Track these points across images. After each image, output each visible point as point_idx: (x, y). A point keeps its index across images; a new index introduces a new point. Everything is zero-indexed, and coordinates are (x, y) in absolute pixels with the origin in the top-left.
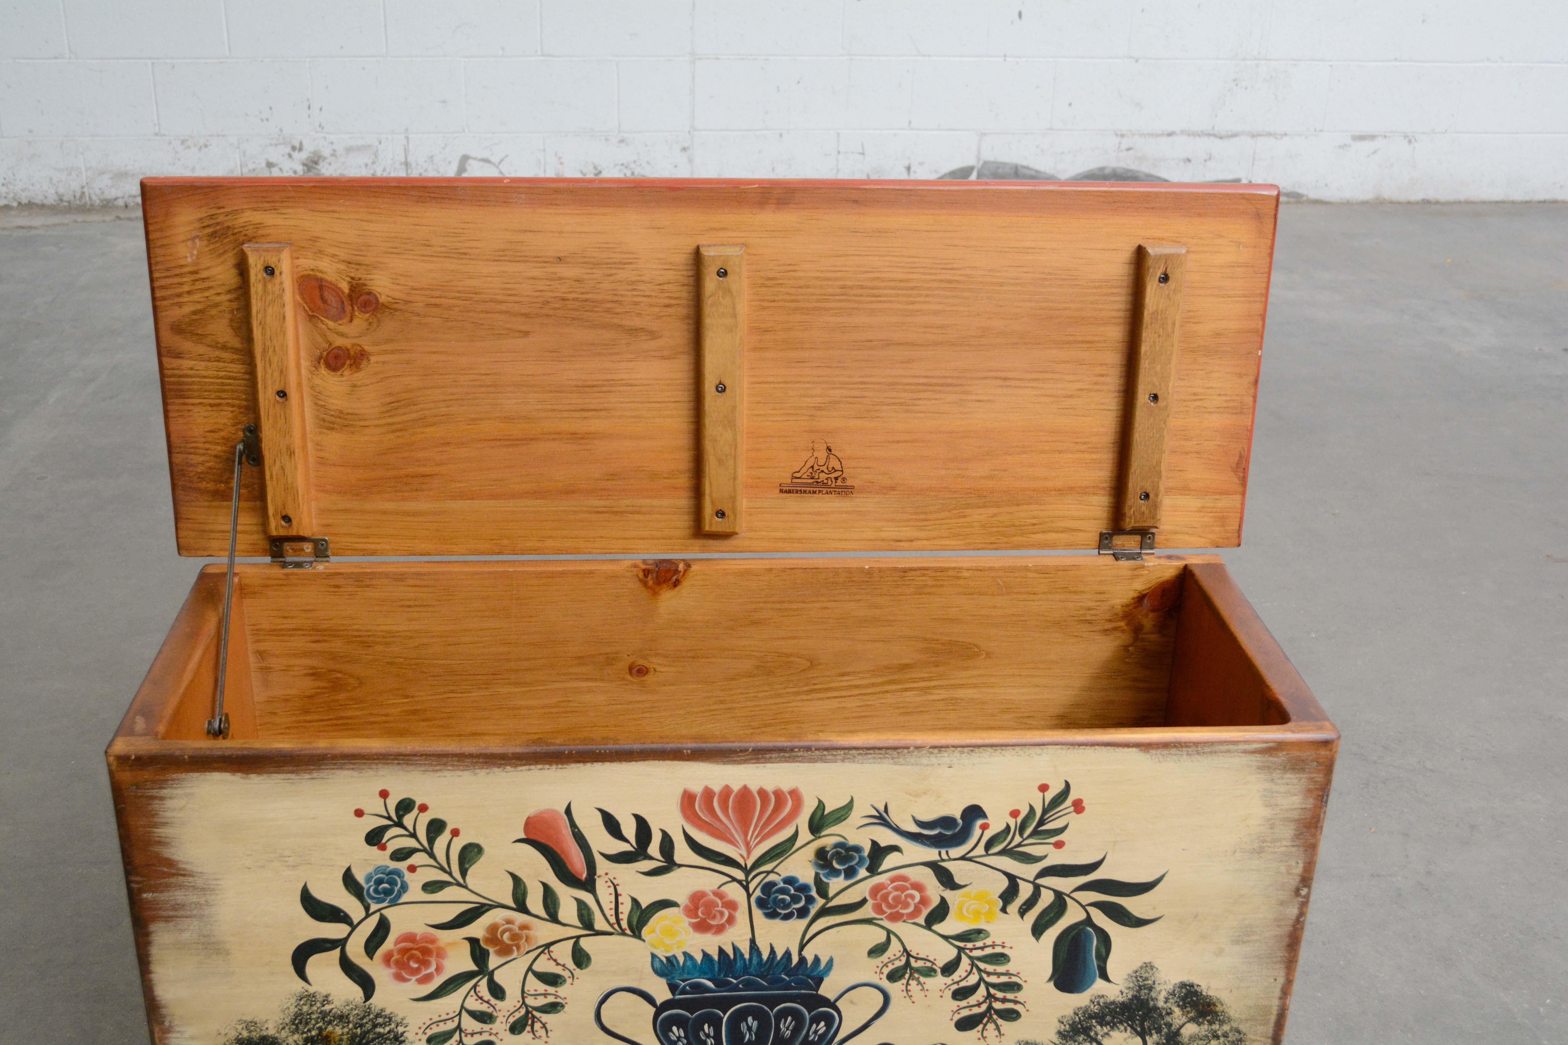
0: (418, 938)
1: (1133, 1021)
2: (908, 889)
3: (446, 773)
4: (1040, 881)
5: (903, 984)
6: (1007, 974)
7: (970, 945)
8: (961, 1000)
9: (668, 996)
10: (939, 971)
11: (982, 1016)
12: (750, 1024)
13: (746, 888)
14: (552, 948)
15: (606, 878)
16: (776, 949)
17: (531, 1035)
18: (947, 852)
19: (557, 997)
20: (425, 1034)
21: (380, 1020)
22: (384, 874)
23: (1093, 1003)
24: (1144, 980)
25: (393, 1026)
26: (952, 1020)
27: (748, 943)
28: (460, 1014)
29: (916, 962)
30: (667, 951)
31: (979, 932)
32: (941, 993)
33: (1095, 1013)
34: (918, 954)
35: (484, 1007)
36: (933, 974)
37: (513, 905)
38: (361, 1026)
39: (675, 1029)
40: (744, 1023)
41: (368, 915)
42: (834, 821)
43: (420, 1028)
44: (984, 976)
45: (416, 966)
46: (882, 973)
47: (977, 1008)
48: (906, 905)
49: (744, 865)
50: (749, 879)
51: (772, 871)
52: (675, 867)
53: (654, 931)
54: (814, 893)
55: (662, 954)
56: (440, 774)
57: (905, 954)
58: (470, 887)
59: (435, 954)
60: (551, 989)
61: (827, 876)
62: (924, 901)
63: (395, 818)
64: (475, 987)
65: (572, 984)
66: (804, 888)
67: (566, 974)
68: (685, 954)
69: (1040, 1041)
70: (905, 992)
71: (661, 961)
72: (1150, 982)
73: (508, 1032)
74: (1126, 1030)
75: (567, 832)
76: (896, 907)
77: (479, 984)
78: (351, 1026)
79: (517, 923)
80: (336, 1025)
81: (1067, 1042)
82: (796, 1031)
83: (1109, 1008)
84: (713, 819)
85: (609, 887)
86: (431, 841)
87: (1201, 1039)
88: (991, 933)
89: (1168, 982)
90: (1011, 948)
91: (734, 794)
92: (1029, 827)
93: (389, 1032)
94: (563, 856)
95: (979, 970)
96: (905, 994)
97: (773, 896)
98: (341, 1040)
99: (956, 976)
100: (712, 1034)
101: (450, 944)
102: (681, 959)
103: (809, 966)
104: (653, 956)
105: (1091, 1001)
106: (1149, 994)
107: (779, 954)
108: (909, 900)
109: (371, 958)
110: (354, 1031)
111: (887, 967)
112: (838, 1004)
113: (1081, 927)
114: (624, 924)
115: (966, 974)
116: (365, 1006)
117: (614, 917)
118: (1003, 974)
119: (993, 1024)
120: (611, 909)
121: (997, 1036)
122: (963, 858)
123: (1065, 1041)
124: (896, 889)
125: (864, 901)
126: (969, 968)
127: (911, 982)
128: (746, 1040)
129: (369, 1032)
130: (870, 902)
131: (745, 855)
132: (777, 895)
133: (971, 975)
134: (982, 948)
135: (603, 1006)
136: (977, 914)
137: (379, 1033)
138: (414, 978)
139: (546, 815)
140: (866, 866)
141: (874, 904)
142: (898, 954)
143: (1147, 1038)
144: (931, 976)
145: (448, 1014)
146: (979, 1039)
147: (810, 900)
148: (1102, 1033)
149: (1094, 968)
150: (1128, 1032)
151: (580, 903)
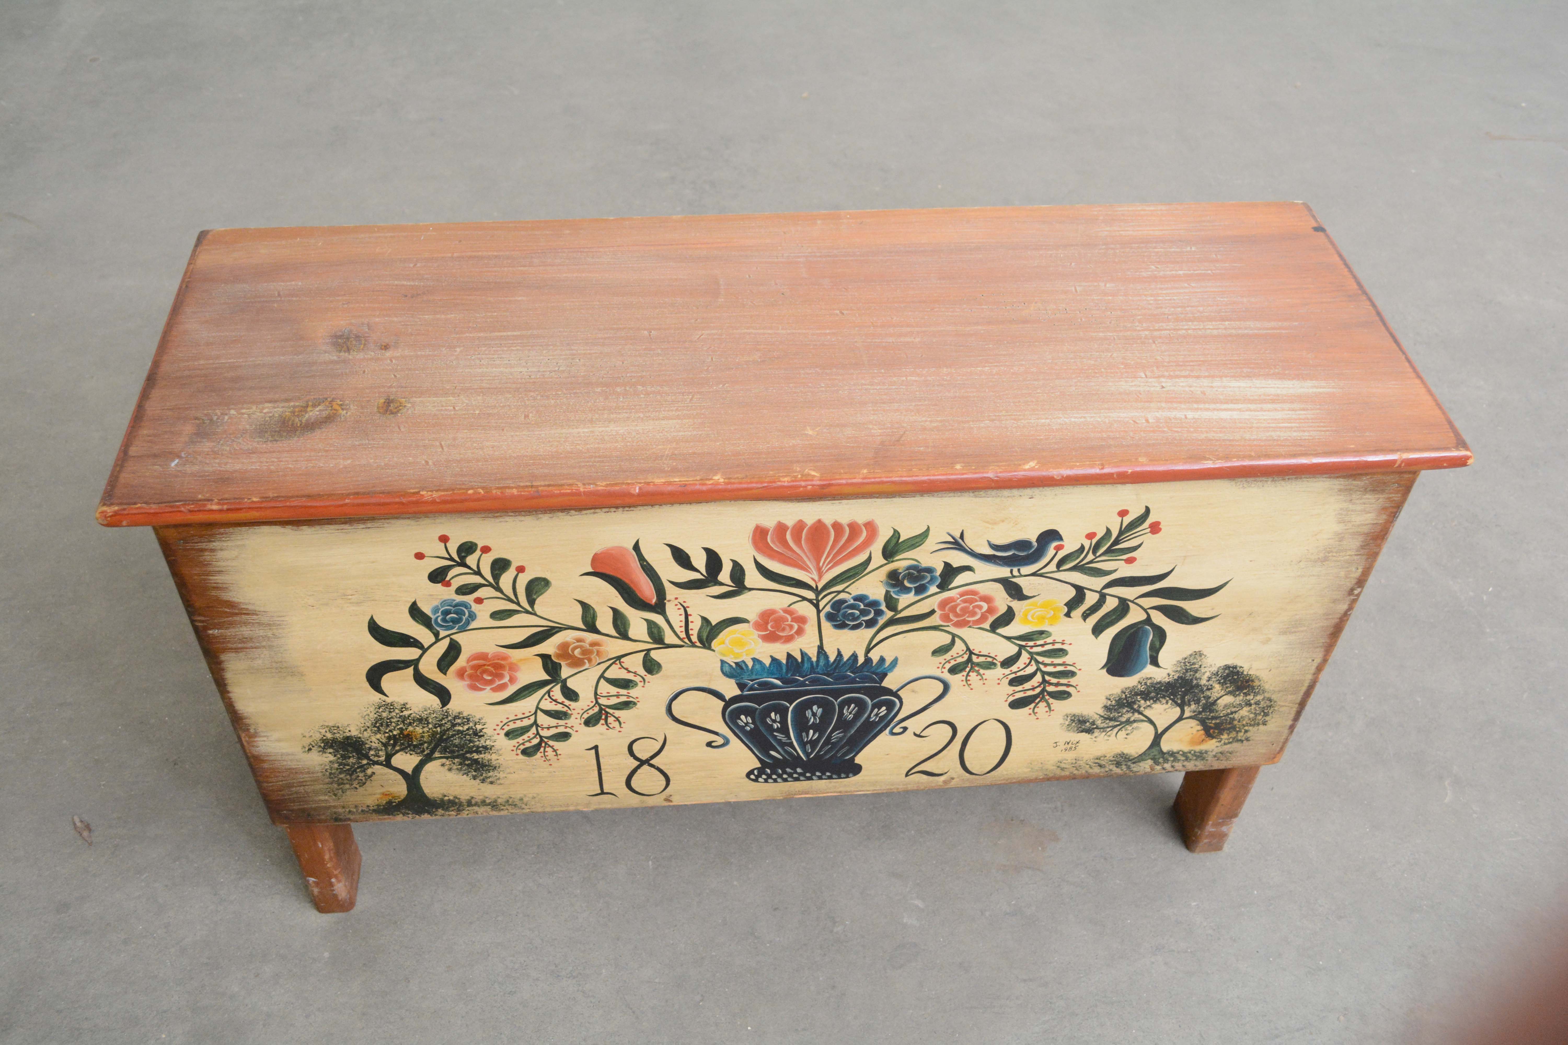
0: (489, 656)
1: (1175, 696)
2: (976, 601)
3: (507, 519)
4: (1106, 591)
5: (963, 676)
6: (1064, 664)
7: (1031, 643)
8: (1016, 686)
9: (738, 692)
10: (999, 664)
11: (1035, 697)
12: (815, 711)
13: (816, 606)
14: (622, 660)
15: (676, 602)
16: (843, 653)
17: (605, 727)
18: (1019, 570)
19: (629, 697)
20: (503, 729)
21: (459, 721)
22: (451, 606)
23: (1141, 684)
24: (1191, 665)
25: (471, 724)
26: (1006, 701)
27: (816, 649)
28: (536, 713)
29: (978, 658)
30: (736, 658)
31: (1042, 633)
32: (999, 681)
33: (1141, 691)
34: (980, 652)
35: (559, 707)
36: (993, 667)
37: (584, 627)
38: (440, 726)
39: (743, 717)
40: (810, 711)
41: (438, 640)
42: (908, 547)
43: (498, 725)
44: (1042, 667)
45: (490, 678)
47: (1031, 691)
48: (973, 614)
49: (814, 587)
50: (820, 598)
51: (843, 591)
52: (746, 591)
53: (724, 643)
54: (883, 607)
55: (731, 660)
56: (501, 519)
57: (968, 652)
58: (538, 614)
59: (507, 668)
60: (623, 692)
61: (897, 593)
62: (991, 610)
63: (457, 559)
64: (549, 692)
65: (643, 687)
66: (874, 604)
67: (637, 679)
68: (754, 660)
69: (1086, 714)
70: (965, 681)
71: (731, 666)
72: (1197, 666)
73: (583, 725)
74: (1167, 703)
75: (635, 564)
76: (962, 616)
77: (553, 690)
78: (430, 726)
79: (588, 641)
80: (416, 726)
81: (1111, 713)
82: (858, 715)
83: (1155, 687)
84: (784, 550)
85: (679, 609)
86: (496, 577)
87: (1235, 707)
88: (1053, 633)
89: (1213, 665)
90: (1070, 644)
91: (807, 527)
92: (1103, 547)
93: (468, 729)
94: (632, 586)
95: (1037, 662)
96: (964, 683)
97: (842, 611)
98: (423, 737)
99: (1014, 668)
100: (778, 720)
101: (521, 660)
102: (750, 664)
103: (874, 665)
104: (723, 662)
105: (1139, 682)
106: (1194, 675)
107: (846, 657)
108: (977, 610)
109: (445, 674)
110: (434, 730)
111: (950, 663)
112: (899, 693)
113: (1139, 626)
114: (694, 638)
115: (1024, 666)
116: (443, 711)
117: (684, 633)
118: (1059, 665)
119: (1044, 703)
120: (681, 627)
121: (1047, 712)
122: (1034, 574)
123: (1109, 713)
124: (965, 601)
125: (933, 612)
126: (1028, 661)
127: (971, 674)
128: (811, 723)
129: (448, 730)
130: (938, 613)
131: (816, 578)
132: (847, 610)
133: (1029, 667)
134: (1042, 646)
135: (674, 702)
136: (1042, 619)
137: (459, 730)
138: (488, 688)
139: (613, 552)
140: (937, 584)
141: (941, 615)
142: (961, 653)
143: (1186, 708)
144: (990, 668)
145: (524, 714)
146: (1030, 714)
147: (879, 613)
148: (1145, 706)
149: (1147, 657)
150: (1169, 704)
151: (651, 625)
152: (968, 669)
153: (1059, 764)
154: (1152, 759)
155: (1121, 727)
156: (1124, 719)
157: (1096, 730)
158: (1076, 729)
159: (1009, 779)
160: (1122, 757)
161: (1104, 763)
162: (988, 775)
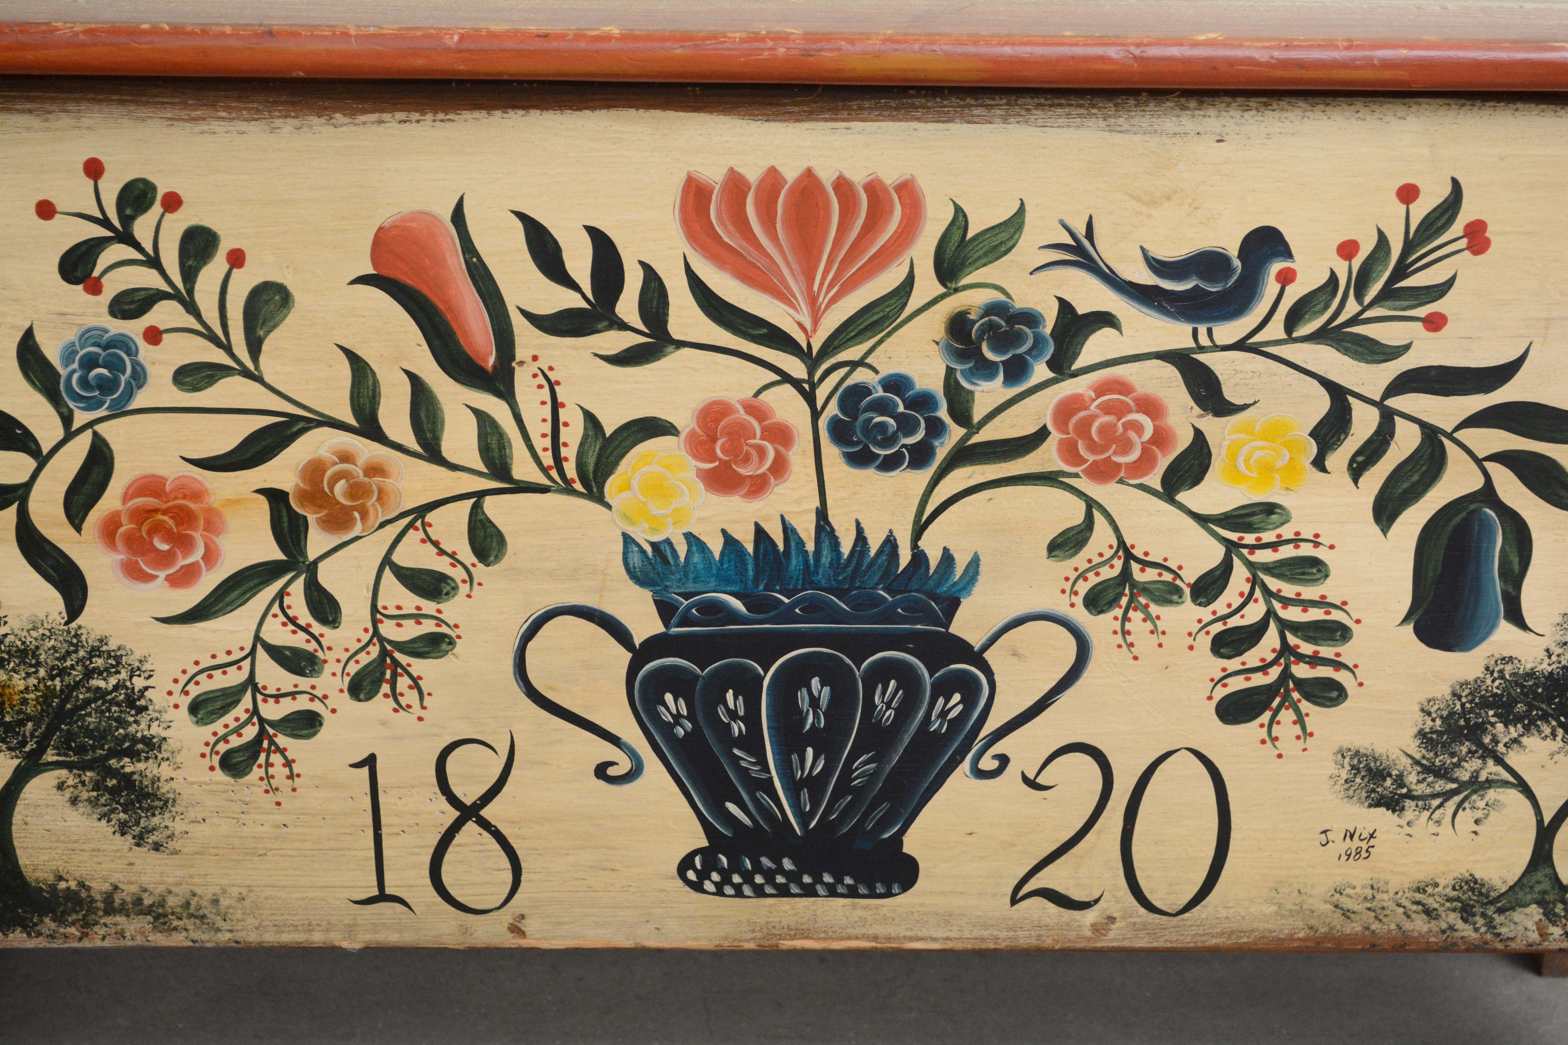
0: (168, 488)
2: (1130, 411)
3: (215, 125)
4: (1393, 403)
5: (1116, 618)
6: (1322, 603)
7: (1250, 539)
8: (1229, 657)
9: (656, 627)
10: (1187, 591)
11: (1269, 691)
12: (815, 693)
13: (810, 398)
14: (430, 517)
15: (533, 368)
16: (867, 534)
17: (391, 703)
18: (1210, 332)
19: (440, 622)
20: (187, 693)
21: (99, 662)
22: (99, 346)
23: (1492, 673)
25: (124, 675)
26: (1210, 698)
27: (813, 517)
28: (253, 653)
29: (1142, 570)
30: (654, 530)
31: (1270, 509)
32: (1190, 641)
33: (1495, 695)
34: (1146, 554)
35: (299, 640)
36: (1175, 598)
37: (352, 421)
38: (63, 672)
39: (669, 698)
40: (804, 691)
41: (70, 435)
42: (986, 254)
43: (176, 681)
44: (1277, 606)
45: (165, 547)
46: (1076, 593)
47: (1260, 674)
48: (1126, 446)
49: (804, 346)
50: (816, 378)
51: (860, 363)
52: (671, 348)
53: (628, 487)
54: (943, 413)
55: (644, 536)
56: (203, 127)
57: (1121, 553)
58: (267, 379)
59: (201, 522)
60: (429, 607)
61: (970, 375)
62: (1161, 438)
63: (116, 223)
64: (281, 595)
65: (469, 596)
66: (924, 402)
67: (458, 574)
68: (690, 537)
69: (1384, 751)
70: (1120, 634)
71: (643, 552)
73: (346, 694)
74: (1554, 735)
75: (456, 262)
76: (1103, 449)
77: (288, 590)
78: (42, 673)
79: (361, 461)
80: (14, 670)
81: (1436, 755)
82: (905, 711)
83: (1522, 687)
84: (745, 244)
85: (540, 387)
86: (189, 275)
88: (1294, 513)
90: (1332, 547)
91: (787, 187)
92: (1376, 280)
93: (116, 688)
94: (449, 317)
95: (1268, 593)
96: (1119, 639)
97: (862, 418)
98: (24, 702)
99: (1220, 606)
100: (741, 712)
101: (230, 502)
102: (682, 549)
103: (931, 572)
104: (627, 540)
105: (1487, 669)
107: (874, 544)
108: (1132, 435)
109: (78, 529)
110: (49, 683)
111: (1086, 579)
112: (987, 655)
113: (1472, 507)
114: (570, 469)
115: (1241, 600)
116: (69, 632)
117: (550, 453)
118: (1314, 604)
119: (1291, 711)
120: (544, 436)
121: (1298, 737)
122: (1241, 346)
123: (1432, 754)
124: (1107, 409)
125: (1042, 434)
126: (1246, 588)
127: (1131, 614)
128: (808, 727)
129: (77, 685)
130: (1055, 437)
131: (808, 324)
132: (871, 414)
133: (1251, 604)
134: (1274, 546)
135: (531, 645)
136: (1267, 469)
137: (98, 688)
138: (162, 575)
139: (414, 225)
140: (1048, 357)
141: (1061, 440)
142: (1108, 553)
144: (1170, 602)
145: (229, 653)
146: (1263, 741)
147: (936, 428)
148: (1506, 740)
149: (1496, 598)
150: (1559, 738)
151: (484, 420)
152: (1124, 601)
153: (1337, 896)
154: (1538, 903)
155: (1461, 796)
156: (1465, 776)
157: (1408, 803)
158: (1364, 795)
159: (1232, 932)
160: (1472, 890)
161: (1436, 906)
162: (1187, 915)
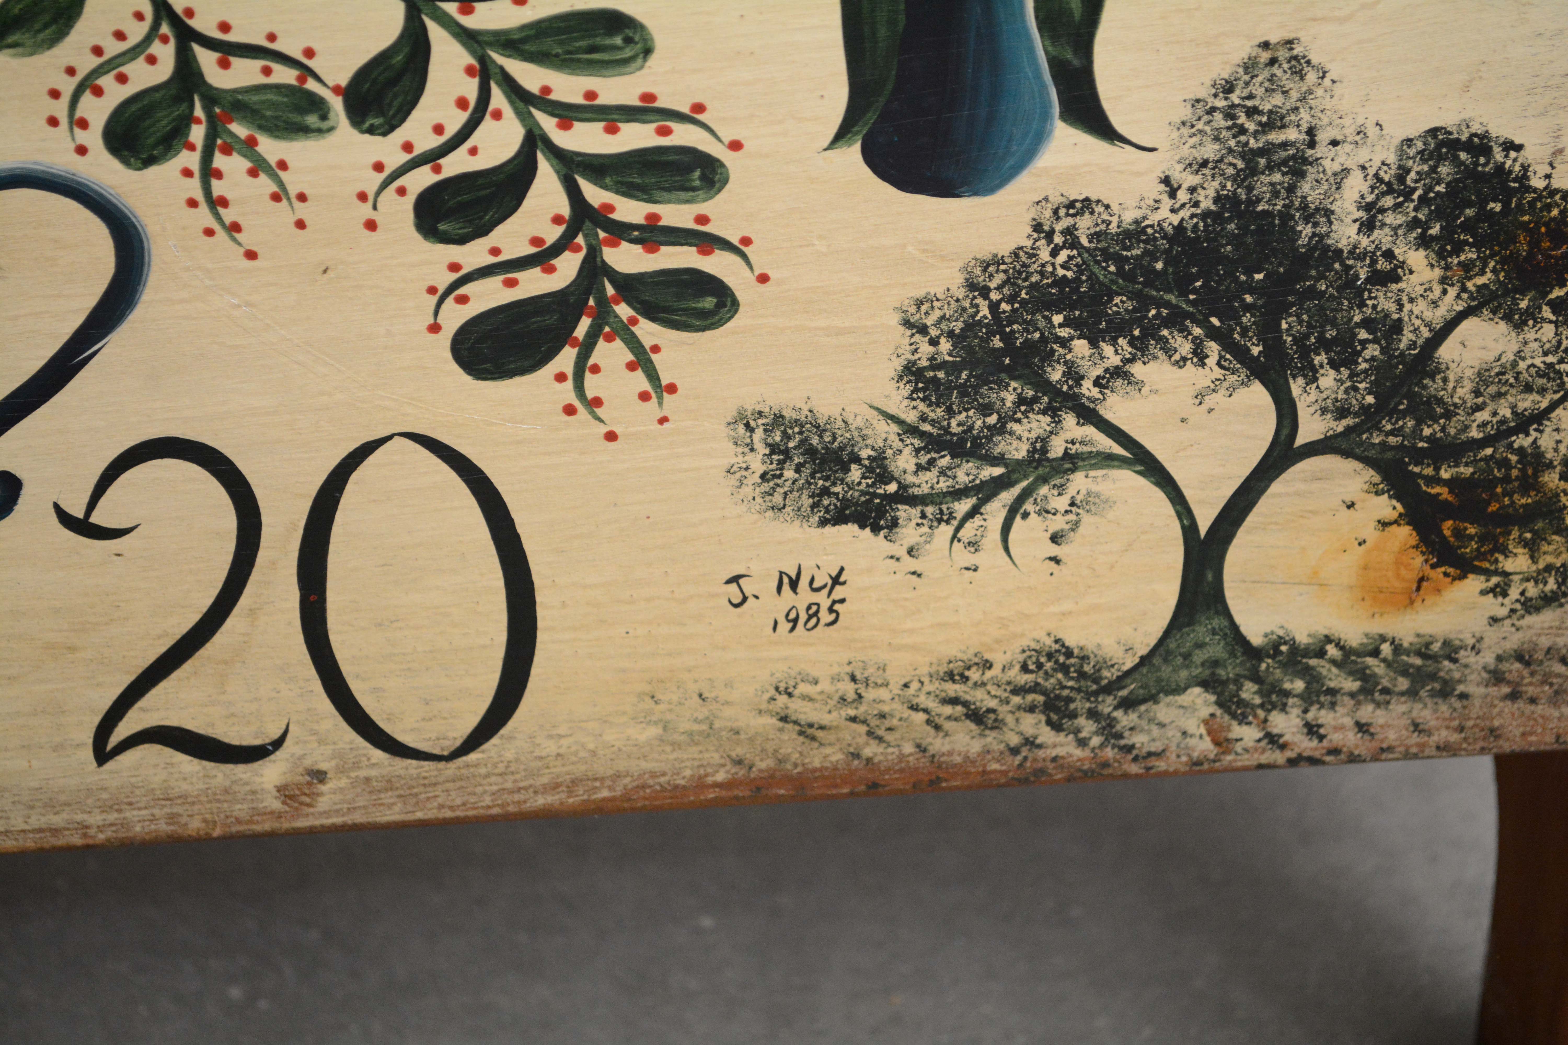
1: (1230, 315)
5: (187, 173)
6: (647, 110)
8: (461, 241)
10: (337, 104)
11: (563, 306)
23: (1050, 236)
24: (1265, 128)
26: (435, 328)
29: (224, 64)
32: (366, 211)
33: (1060, 280)
34: (225, 27)
36: (312, 120)
44: (547, 123)
46: (83, 124)
47: (535, 272)
57: (165, 29)
69: (836, 412)
70: (204, 208)
72: (1292, 134)
74: (1200, 356)
81: (950, 412)
83: (1120, 260)
87: (1528, 388)
89: (1372, 131)
95: (522, 97)
96: (204, 216)
99: (418, 131)
105: (1037, 227)
106: (1291, 189)
111: (98, 92)
115: (461, 118)
118: (631, 113)
119: (618, 343)
121: (644, 397)
123: (940, 412)
126: (470, 88)
127: (219, 161)
133: (488, 124)
142: (137, 32)
143: (1296, 387)
144: (304, 131)
146: (570, 410)
148: (1099, 371)
149: (1038, 75)
150: (1211, 361)
152: (197, 134)
153: (783, 699)
154: (1206, 684)
155: (1016, 490)
156: (1019, 451)
157: (903, 511)
158: (807, 502)
159: (575, 782)
160: (1064, 669)
161: (993, 704)
162: (473, 757)
